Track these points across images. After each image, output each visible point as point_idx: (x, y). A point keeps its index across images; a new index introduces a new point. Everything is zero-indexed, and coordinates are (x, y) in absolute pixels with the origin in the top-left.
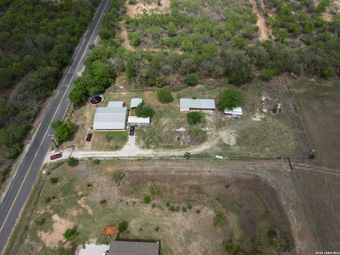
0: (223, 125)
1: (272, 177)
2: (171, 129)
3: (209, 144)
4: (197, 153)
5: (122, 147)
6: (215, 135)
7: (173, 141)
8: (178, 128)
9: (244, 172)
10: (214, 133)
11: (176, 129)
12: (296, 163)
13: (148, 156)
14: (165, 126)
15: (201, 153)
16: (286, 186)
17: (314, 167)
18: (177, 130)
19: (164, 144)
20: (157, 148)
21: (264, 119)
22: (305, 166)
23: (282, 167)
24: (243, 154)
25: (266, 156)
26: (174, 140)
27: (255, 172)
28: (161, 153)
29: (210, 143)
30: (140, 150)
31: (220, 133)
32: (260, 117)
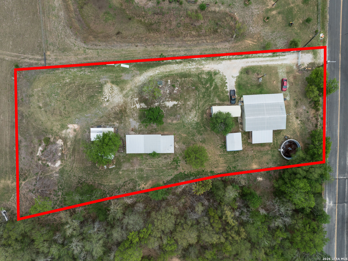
0: (117, 114)
1: (69, 42)
2: (183, 104)
3: (136, 84)
4: (150, 69)
5: (241, 73)
6: (128, 97)
7: (180, 84)
8: (174, 105)
9: (98, 47)
10: (129, 99)
11: (177, 105)
12: (38, 63)
13: (208, 62)
14: (192, 108)
15: (146, 70)
16: (56, 32)
17: (19, 59)
18: (175, 103)
19: (191, 80)
20: (199, 74)
21: (64, 127)
22: (30, 59)
23: (56, 57)
24: (97, 72)
25: (71, 71)
26: (179, 86)
27: (87, 47)
28: (193, 67)
29: (134, 85)
30: (220, 70)
31: (122, 101)
32: (68, 131)
